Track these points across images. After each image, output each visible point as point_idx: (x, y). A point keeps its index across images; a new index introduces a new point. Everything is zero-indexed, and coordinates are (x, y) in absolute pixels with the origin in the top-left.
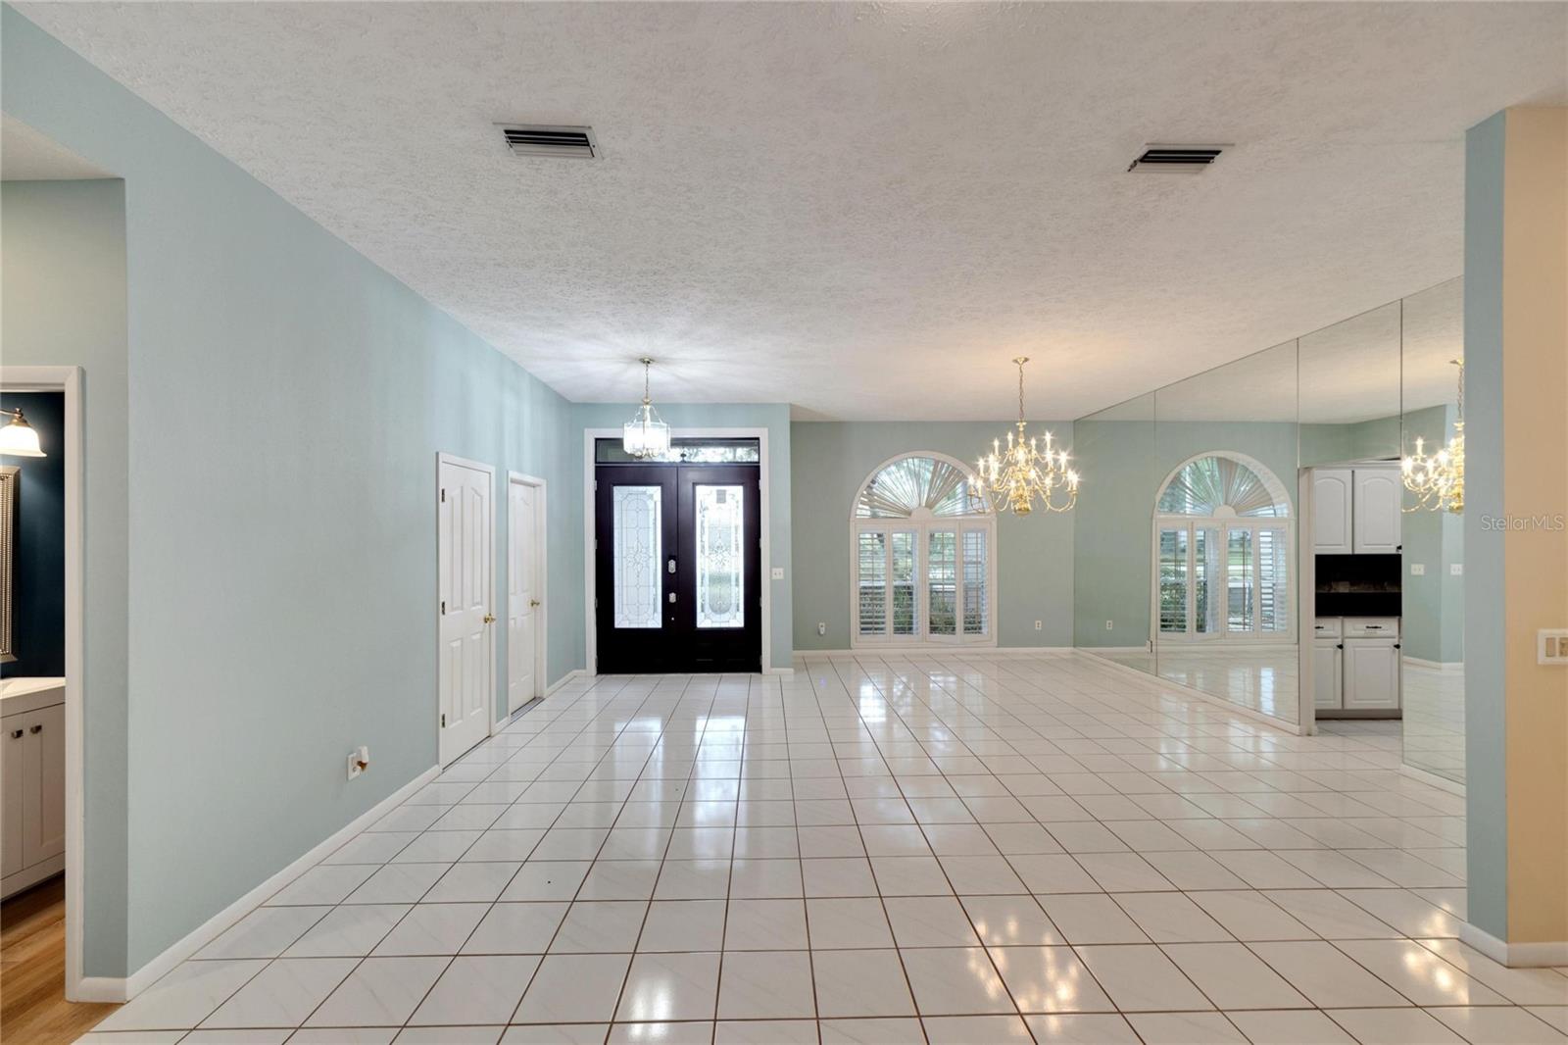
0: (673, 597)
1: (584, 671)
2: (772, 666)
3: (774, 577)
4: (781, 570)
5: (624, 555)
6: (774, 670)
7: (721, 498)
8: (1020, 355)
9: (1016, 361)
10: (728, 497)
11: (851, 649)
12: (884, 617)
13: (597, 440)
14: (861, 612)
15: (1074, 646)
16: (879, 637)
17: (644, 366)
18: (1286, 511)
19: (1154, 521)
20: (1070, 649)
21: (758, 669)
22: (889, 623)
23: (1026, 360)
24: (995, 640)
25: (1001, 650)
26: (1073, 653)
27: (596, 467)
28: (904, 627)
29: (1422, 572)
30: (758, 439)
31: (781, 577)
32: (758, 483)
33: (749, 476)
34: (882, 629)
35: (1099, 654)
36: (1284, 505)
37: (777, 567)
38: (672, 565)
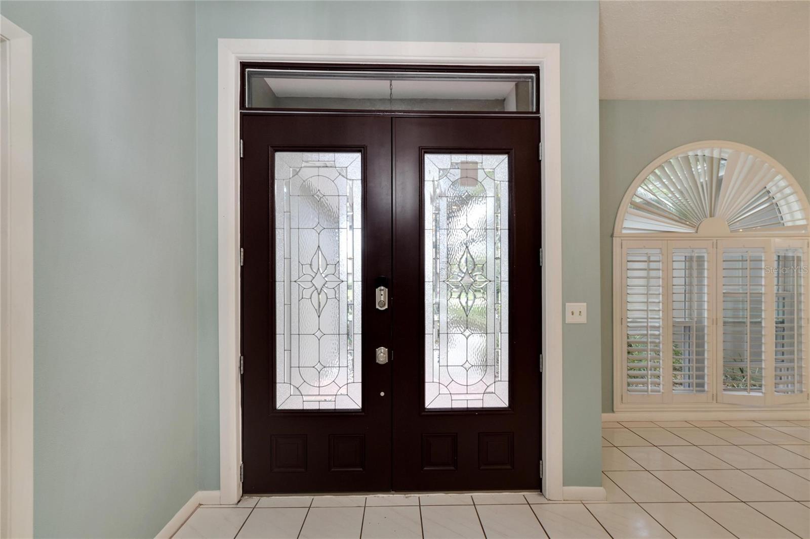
0: (382, 355)
1: (215, 494)
2: (567, 481)
3: (570, 319)
4: (583, 306)
5: (294, 277)
6: (566, 488)
7: (469, 177)
10: (480, 175)
11: (613, 412)
13: (244, 65)
21: (534, 483)
27: (243, 116)
30: (536, 70)
31: (583, 319)
32: (538, 148)
37: (575, 300)
38: (382, 296)
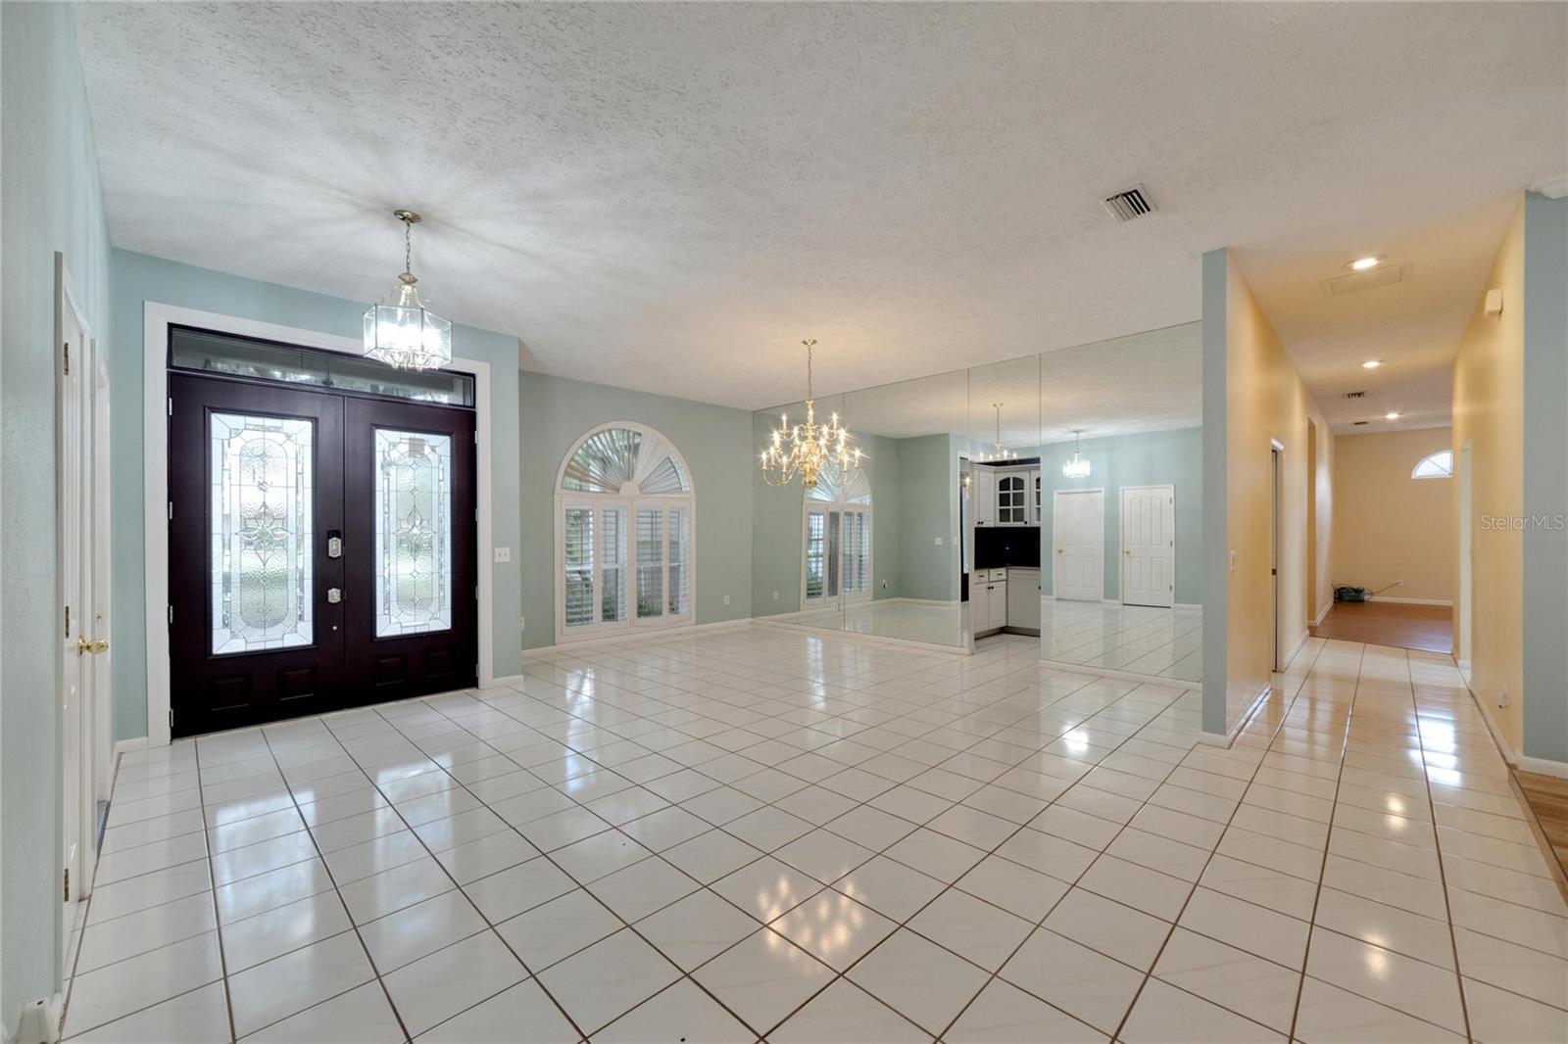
0: (333, 595)
2: (495, 675)
3: (497, 559)
4: (507, 550)
7: (416, 449)
8: (809, 338)
9: (805, 343)
10: (427, 450)
11: (554, 644)
12: (592, 605)
13: (170, 327)
14: (568, 601)
15: (752, 617)
16: (587, 627)
17: (404, 224)
18: (868, 501)
19: (804, 507)
20: (750, 620)
21: (472, 684)
22: (597, 611)
23: (815, 342)
24: (694, 619)
25: (699, 626)
26: (752, 623)
27: (170, 373)
28: (609, 614)
29: (941, 543)
30: (474, 376)
31: (507, 559)
32: (474, 435)
33: (461, 425)
34: (588, 619)
35: (782, 621)
36: (868, 496)
37: (500, 546)
38: (335, 546)
